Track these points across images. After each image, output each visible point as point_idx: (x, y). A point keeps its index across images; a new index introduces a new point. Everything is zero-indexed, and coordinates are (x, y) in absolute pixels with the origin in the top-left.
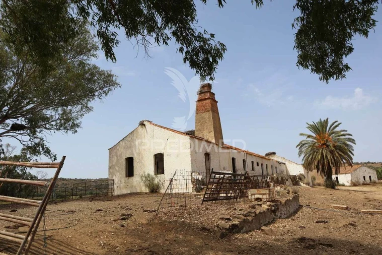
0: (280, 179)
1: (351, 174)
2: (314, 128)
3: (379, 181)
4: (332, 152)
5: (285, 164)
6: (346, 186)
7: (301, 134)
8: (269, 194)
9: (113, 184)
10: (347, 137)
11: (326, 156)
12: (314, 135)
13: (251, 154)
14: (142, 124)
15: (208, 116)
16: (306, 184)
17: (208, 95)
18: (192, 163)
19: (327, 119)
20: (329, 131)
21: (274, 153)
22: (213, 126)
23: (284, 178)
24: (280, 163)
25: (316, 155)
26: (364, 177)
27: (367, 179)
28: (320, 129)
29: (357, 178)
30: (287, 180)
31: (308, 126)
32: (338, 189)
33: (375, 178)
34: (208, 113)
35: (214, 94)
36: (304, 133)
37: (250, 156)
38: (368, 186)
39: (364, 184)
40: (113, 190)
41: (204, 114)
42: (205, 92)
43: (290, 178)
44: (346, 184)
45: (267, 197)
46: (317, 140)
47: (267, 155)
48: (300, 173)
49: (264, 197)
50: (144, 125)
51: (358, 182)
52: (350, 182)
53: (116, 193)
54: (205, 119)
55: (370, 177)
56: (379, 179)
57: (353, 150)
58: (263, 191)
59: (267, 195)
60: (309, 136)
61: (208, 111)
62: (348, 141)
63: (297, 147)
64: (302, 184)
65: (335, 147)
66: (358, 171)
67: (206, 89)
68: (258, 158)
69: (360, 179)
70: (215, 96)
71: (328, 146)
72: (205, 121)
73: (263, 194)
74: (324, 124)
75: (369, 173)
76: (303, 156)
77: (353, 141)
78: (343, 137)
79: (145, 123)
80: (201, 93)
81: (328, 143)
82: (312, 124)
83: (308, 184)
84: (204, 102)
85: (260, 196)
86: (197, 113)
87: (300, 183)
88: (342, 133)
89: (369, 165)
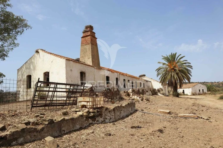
0: (141, 91)
1: (192, 88)
2: (167, 59)
3: (208, 92)
4: (177, 74)
5: (151, 82)
6: (189, 95)
7: (159, 63)
8: (93, 102)
9: (19, 94)
10: (187, 64)
11: (174, 76)
12: (167, 63)
13: (123, 74)
14: (37, 52)
15: (89, 47)
16: (162, 94)
17: (89, 33)
18: (67, 78)
19: (176, 53)
20: (176, 61)
21: (144, 75)
22: (91, 54)
23: (145, 90)
24: (147, 81)
25: (167, 76)
26: (199, 90)
27: (201, 91)
28: (171, 59)
29: (195, 90)
30: (147, 92)
31: (163, 58)
32: (181, 97)
33: (205, 90)
34: (88, 45)
35: (94, 33)
36: (160, 62)
37: (123, 76)
38: (201, 95)
39: (199, 94)
40: (19, 98)
41: (86, 46)
42: (88, 31)
43: (151, 90)
44: (189, 94)
45: (91, 104)
46: (168, 66)
47: (140, 76)
48: (160, 87)
49: (88, 104)
50: (38, 52)
51: (195, 93)
52: (191, 93)
53: (20, 100)
54: (86, 49)
55: (203, 90)
56: (208, 91)
57: (191, 73)
58: (87, 99)
59: (91, 103)
60: (164, 64)
61: (89, 44)
62: (188, 67)
63: (156, 71)
64: (159, 94)
65: (179, 71)
66: (196, 86)
67: (88, 29)
68: (129, 77)
69: (197, 91)
70: (95, 34)
71: (175, 70)
72: (87, 51)
73: (88, 102)
74: (173, 56)
75: (202, 88)
76: (159, 76)
77: (191, 67)
78: (185, 65)
79: (39, 51)
80: (85, 32)
81: (175, 68)
82: (166, 56)
83: (163, 94)
84: (86, 38)
85: (85, 104)
86: (82, 46)
87: (158, 93)
88: (184, 62)
89: (205, 83)
